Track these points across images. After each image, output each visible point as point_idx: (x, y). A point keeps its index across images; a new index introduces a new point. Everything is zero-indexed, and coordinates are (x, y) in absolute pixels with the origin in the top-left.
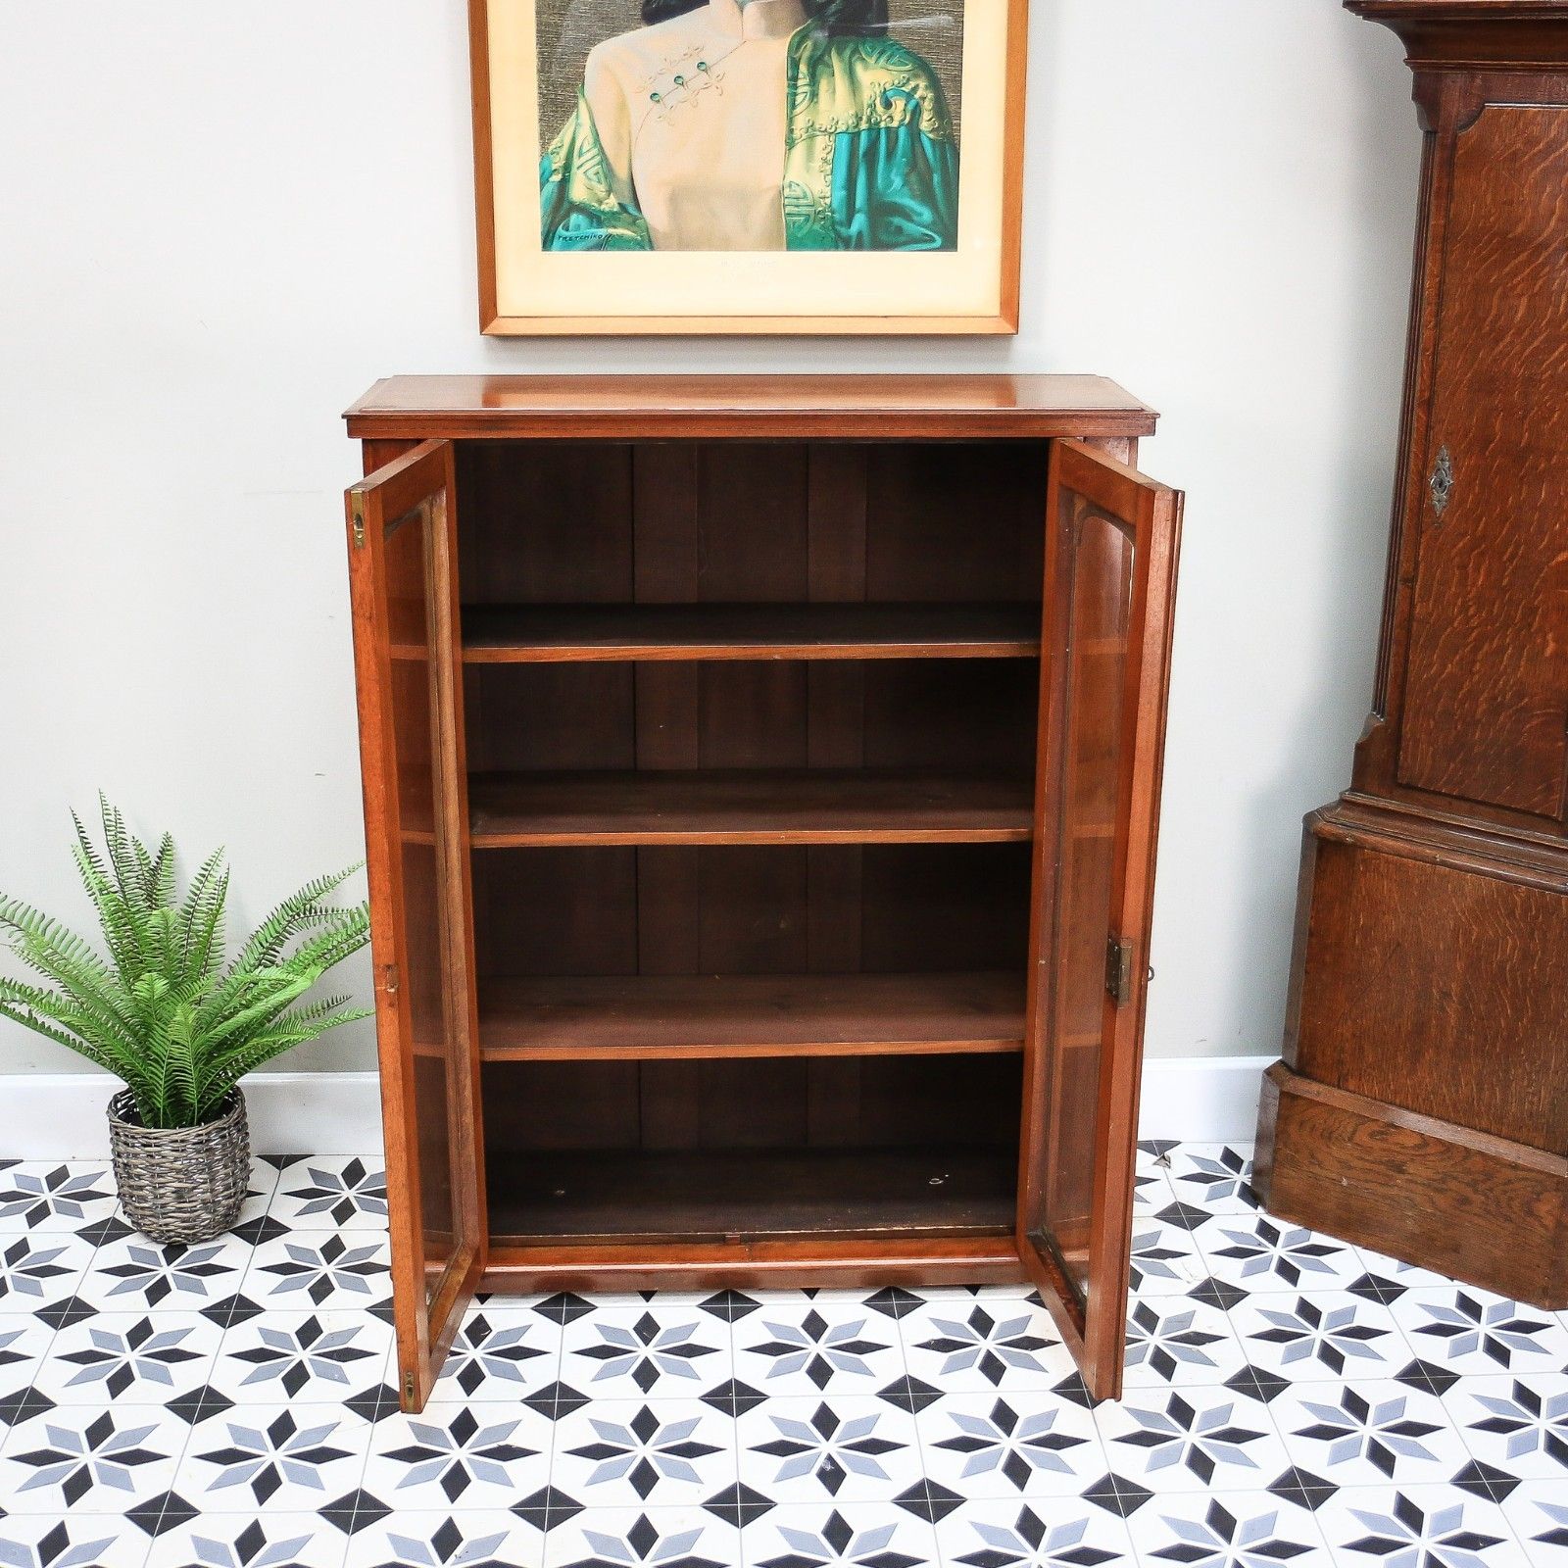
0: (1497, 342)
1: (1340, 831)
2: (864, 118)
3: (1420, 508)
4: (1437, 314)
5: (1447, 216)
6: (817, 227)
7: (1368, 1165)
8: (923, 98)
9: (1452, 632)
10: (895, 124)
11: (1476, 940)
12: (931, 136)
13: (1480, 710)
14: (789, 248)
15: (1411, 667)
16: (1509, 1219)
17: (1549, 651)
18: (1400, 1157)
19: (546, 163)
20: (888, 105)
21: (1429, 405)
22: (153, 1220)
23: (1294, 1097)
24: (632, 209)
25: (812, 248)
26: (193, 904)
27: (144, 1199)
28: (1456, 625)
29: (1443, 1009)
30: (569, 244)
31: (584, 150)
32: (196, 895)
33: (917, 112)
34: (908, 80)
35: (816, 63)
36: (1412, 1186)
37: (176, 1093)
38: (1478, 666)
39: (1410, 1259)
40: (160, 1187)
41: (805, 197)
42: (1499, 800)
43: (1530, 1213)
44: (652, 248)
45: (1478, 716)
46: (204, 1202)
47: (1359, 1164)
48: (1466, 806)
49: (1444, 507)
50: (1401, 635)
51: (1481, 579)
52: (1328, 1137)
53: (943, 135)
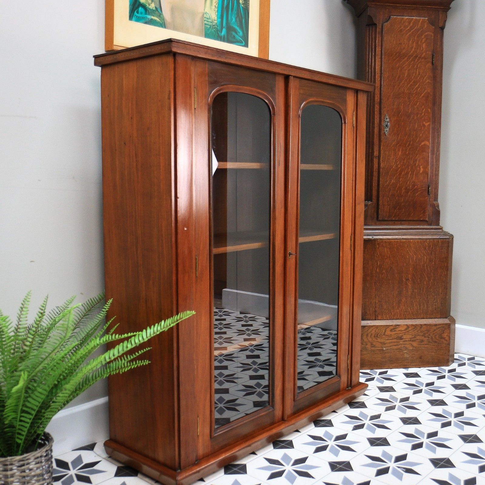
0: (400, 83)
3: (380, 134)
4: (381, 76)
6: (213, 30)
7: (391, 341)
9: (393, 170)
11: (415, 260)
12: (242, 6)
13: (403, 192)
14: (205, 37)
15: (380, 183)
16: (436, 342)
17: (421, 172)
18: (401, 335)
21: (380, 103)
23: (364, 327)
24: (159, 10)
25: (211, 38)
28: (393, 168)
29: (406, 284)
30: (138, 20)
36: (405, 342)
38: (401, 179)
41: (210, 19)
42: (410, 219)
43: (442, 338)
44: (165, 27)
45: (402, 194)
47: (388, 341)
48: (399, 222)
49: (388, 133)
50: (375, 174)
51: (400, 153)
52: (377, 336)
53: (245, 6)
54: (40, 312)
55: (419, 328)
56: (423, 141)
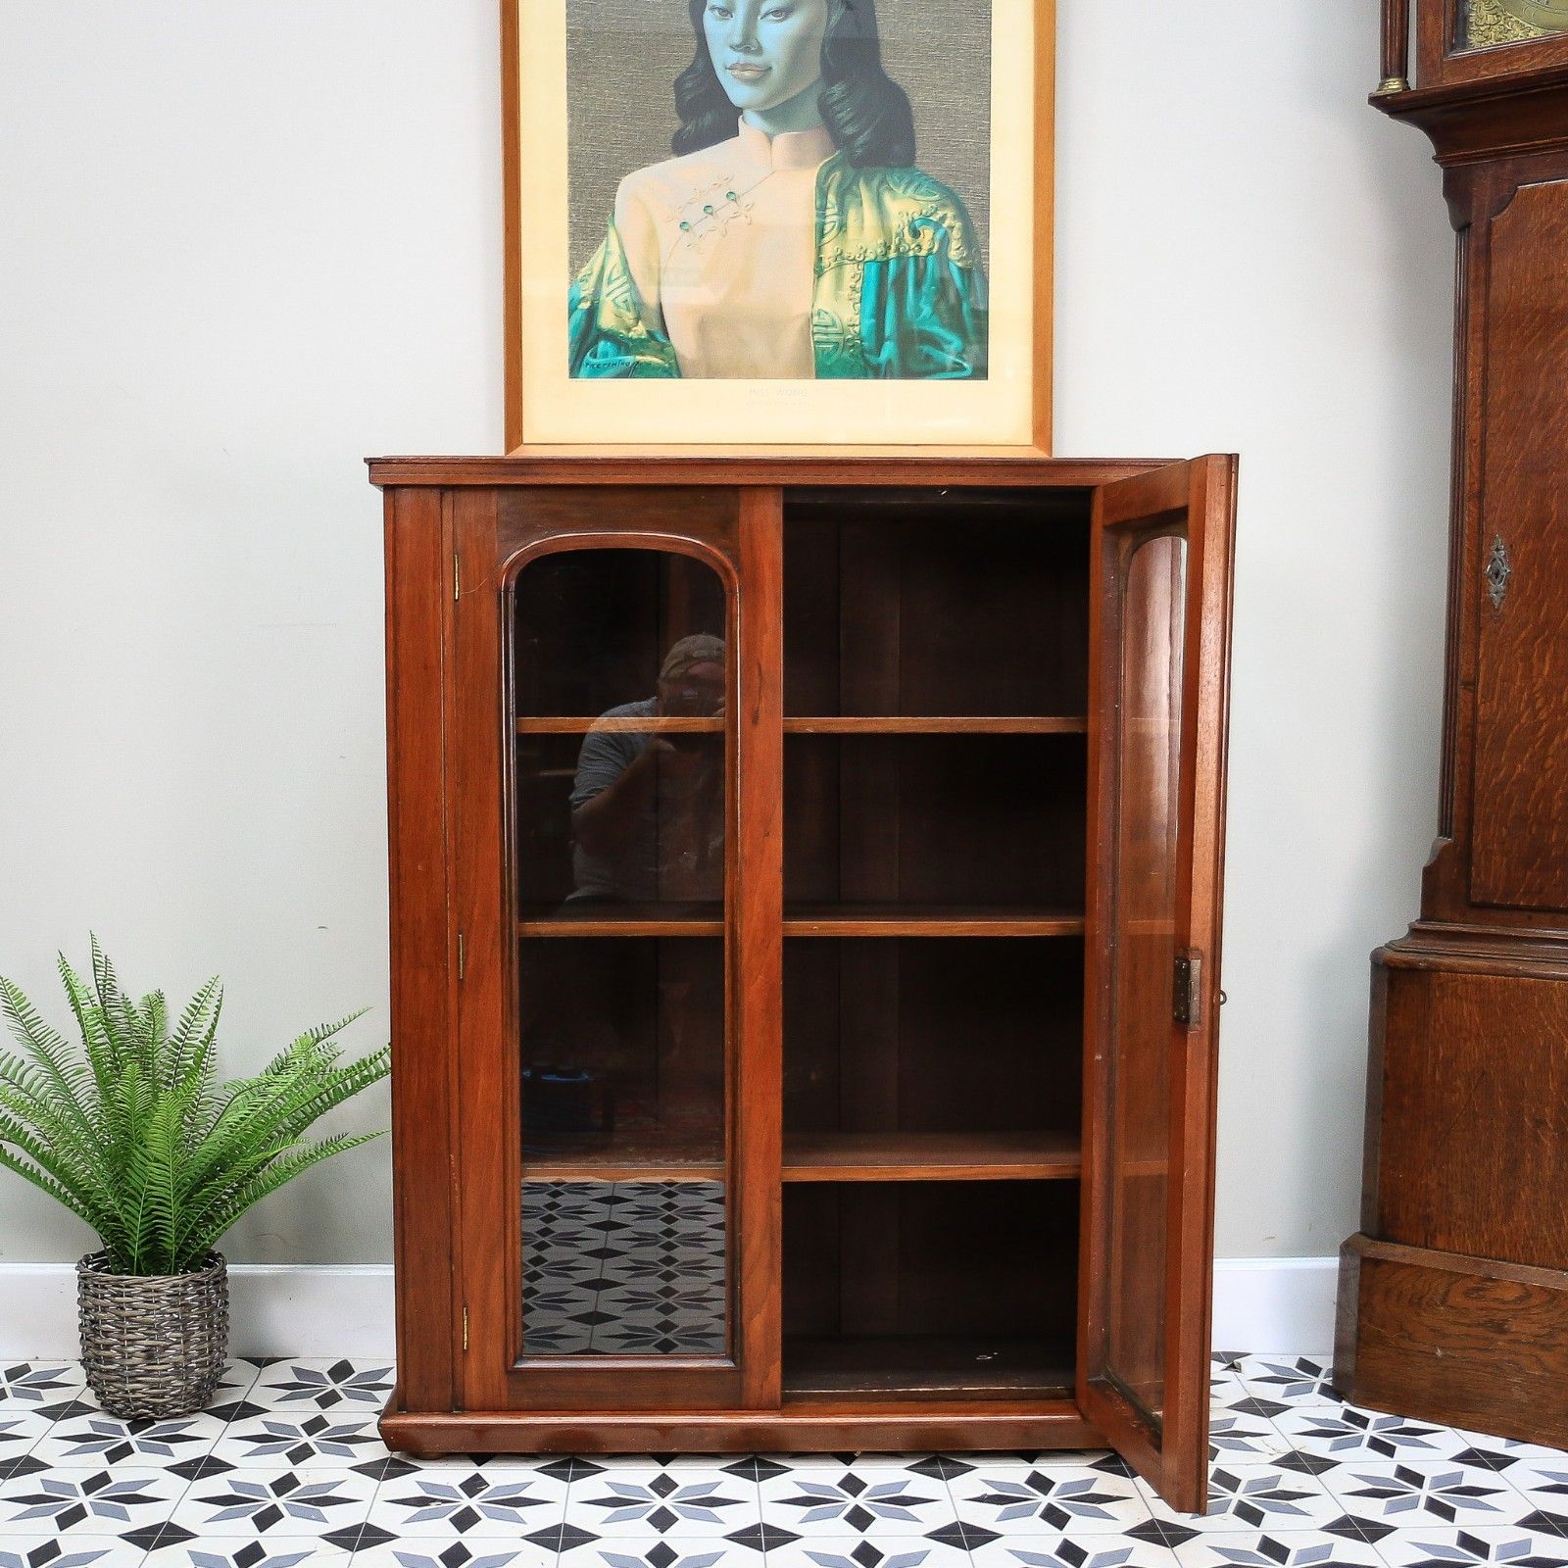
0: (1546, 419)
1: (1411, 957)
2: (893, 247)
3: (1478, 605)
4: (1484, 404)
5: (1486, 304)
6: (846, 355)
7: (1464, 1330)
8: (952, 227)
9: (1519, 729)
12: (960, 264)
13: (1556, 808)
14: (818, 377)
15: (1477, 774)
18: (1501, 1315)
19: (575, 290)
20: (916, 234)
21: (1480, 495)
22: (119, 1385)
23: (1377, 1263)
24: (660, 337)
25: (840, 377)
26: (183, 1037)
27: (109, 1360)
28: (1523, 721)
29: (1537, 1139)
30: (596, 372)
31: (614, 277)
32: (186, 1027)
33: (945, 241)
34: (937, 209)
35: (845, 193)
36: (1516, 1347)
37: (153, 1236)
38: (1550, 762)
39: (1518, 1436)
40: (129, 1346)
41: (834, 325)
44: (680, 377)
45: (1554, 815)
46: (176, 1365)
47: (1454, 1330)
48: (1548, 917)
49: (1502, 598)
50: (1464, 742)
51: (1547, 668)
52: (1417, 1304)
53: (973, 263)
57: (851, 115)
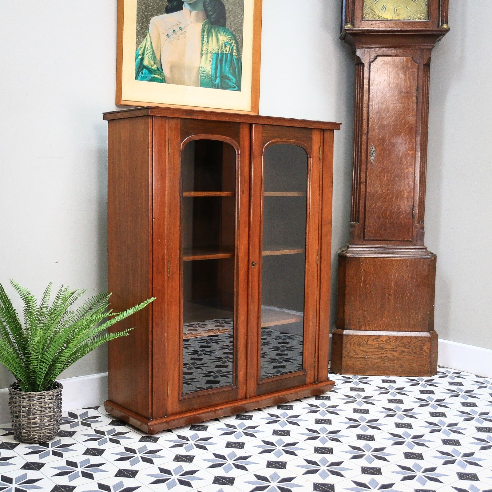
2: (220, 50)
3: (366, 162)
6: (207, 81)
7: (373, 350)
8: (234, 46)
9: (378, 194)
10: (227, 52)
11: (397, 277)
12: (235, 57)
13: (388, 214)
14: (200, 87)
15: (367, 206)
16: (416, 353)
17: (405, 196)
18: (382, 345)
19: (137, 52)
20: (226, 47)
21: (367, 133)
23: (348, 336)
24: (160, 69)
25: (206, 87)
28: (379, 192)
29: (389, 299)
30: (143, 79)
31: (148, 49)
33: (232, 50)
34: (230, 40)
35: (209, 32)
36: (387, 352)
38: (386, 203)
41: (205, 71)
42: (395, 239)
43: (422, 350)
44: (165, 83)
45: (387, 216)
47: (370, 350)
48: (385, 242)
49: (374, 161)
50: (362, 198)
51: (385, 179)
52: (359, 345)
53: (238, 57)
54: (57, 296)
55: (400, 340)
56: (407, 168)
57: (211, 9)
